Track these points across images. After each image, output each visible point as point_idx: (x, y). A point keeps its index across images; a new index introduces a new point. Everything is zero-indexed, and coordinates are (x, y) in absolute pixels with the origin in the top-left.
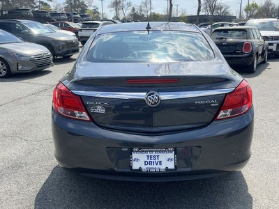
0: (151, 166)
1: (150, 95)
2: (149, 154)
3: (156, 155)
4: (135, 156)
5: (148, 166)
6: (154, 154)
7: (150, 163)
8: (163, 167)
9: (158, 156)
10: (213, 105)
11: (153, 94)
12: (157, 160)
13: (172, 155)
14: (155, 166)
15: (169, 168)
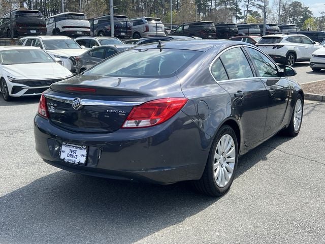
1: (75, 100)
2: (71, 148)
3: (75, 150)
4: (63, 148)
5: (69, 158)
6: (74, 149)
7: (71, 156)
8: (77, 161)
10: (121, 114)
12: (75, 154)
13: (84, 152)
14: (73, 159)
15: (81, 162)
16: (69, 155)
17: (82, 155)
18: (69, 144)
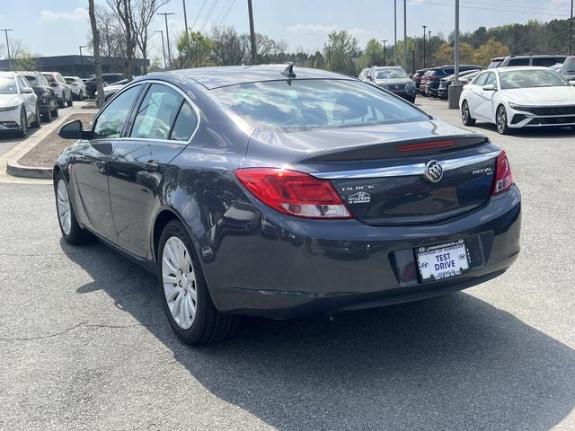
0: (443, 270)
1: (431, 166)
2: (438, 253)
3: (447, 252)
4: (422, 259)
5: (440, 271)
6: (443, 252)
7: (442, 266)
8: (456, 269)
9: (448, 254)
10: (488, 174)
11: (434, 163)
12: (448, 261)
13: (462, 250)
14: (448, 269)
15: (464, 268)
16: (437, 267)
17: (461, 257)
18: (433, 248)
